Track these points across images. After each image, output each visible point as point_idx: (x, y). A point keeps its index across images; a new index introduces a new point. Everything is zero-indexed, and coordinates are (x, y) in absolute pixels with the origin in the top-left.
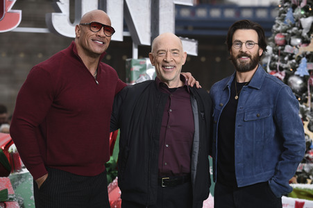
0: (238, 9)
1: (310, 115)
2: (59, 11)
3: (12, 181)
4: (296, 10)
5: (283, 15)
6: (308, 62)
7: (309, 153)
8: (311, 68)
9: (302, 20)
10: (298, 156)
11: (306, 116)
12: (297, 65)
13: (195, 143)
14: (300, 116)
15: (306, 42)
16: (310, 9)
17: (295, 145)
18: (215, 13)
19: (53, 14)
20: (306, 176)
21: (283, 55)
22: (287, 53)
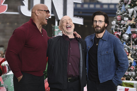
0: (102, 4)
1: (132, 51)
2: (23, 5)
3: (3, 78)
4: (126, 5)
5: (120, 7)
6: (131, 28)
7: (131, 67)
8: (132, 31)
9: (129, 10)
10: (125, 69)
11: (130, 51)
12: (126, 29)
13: (80, 62)
14: (128, 51)
15: (130, 19)
16: (132, 5)
17: (123, 64)
18: (92, 6)
19: (21, 6)
20: (129, 77)
21: (120, 25)
22: (122, 24)
